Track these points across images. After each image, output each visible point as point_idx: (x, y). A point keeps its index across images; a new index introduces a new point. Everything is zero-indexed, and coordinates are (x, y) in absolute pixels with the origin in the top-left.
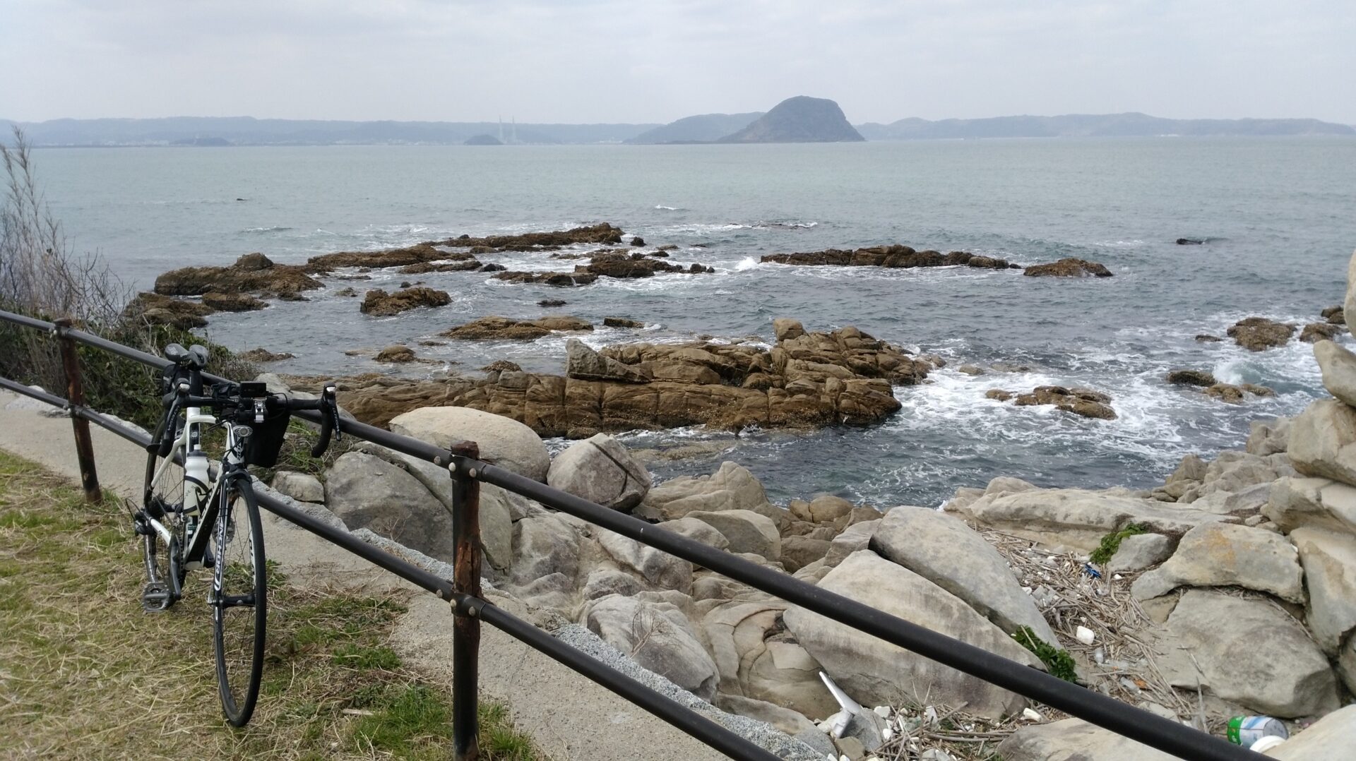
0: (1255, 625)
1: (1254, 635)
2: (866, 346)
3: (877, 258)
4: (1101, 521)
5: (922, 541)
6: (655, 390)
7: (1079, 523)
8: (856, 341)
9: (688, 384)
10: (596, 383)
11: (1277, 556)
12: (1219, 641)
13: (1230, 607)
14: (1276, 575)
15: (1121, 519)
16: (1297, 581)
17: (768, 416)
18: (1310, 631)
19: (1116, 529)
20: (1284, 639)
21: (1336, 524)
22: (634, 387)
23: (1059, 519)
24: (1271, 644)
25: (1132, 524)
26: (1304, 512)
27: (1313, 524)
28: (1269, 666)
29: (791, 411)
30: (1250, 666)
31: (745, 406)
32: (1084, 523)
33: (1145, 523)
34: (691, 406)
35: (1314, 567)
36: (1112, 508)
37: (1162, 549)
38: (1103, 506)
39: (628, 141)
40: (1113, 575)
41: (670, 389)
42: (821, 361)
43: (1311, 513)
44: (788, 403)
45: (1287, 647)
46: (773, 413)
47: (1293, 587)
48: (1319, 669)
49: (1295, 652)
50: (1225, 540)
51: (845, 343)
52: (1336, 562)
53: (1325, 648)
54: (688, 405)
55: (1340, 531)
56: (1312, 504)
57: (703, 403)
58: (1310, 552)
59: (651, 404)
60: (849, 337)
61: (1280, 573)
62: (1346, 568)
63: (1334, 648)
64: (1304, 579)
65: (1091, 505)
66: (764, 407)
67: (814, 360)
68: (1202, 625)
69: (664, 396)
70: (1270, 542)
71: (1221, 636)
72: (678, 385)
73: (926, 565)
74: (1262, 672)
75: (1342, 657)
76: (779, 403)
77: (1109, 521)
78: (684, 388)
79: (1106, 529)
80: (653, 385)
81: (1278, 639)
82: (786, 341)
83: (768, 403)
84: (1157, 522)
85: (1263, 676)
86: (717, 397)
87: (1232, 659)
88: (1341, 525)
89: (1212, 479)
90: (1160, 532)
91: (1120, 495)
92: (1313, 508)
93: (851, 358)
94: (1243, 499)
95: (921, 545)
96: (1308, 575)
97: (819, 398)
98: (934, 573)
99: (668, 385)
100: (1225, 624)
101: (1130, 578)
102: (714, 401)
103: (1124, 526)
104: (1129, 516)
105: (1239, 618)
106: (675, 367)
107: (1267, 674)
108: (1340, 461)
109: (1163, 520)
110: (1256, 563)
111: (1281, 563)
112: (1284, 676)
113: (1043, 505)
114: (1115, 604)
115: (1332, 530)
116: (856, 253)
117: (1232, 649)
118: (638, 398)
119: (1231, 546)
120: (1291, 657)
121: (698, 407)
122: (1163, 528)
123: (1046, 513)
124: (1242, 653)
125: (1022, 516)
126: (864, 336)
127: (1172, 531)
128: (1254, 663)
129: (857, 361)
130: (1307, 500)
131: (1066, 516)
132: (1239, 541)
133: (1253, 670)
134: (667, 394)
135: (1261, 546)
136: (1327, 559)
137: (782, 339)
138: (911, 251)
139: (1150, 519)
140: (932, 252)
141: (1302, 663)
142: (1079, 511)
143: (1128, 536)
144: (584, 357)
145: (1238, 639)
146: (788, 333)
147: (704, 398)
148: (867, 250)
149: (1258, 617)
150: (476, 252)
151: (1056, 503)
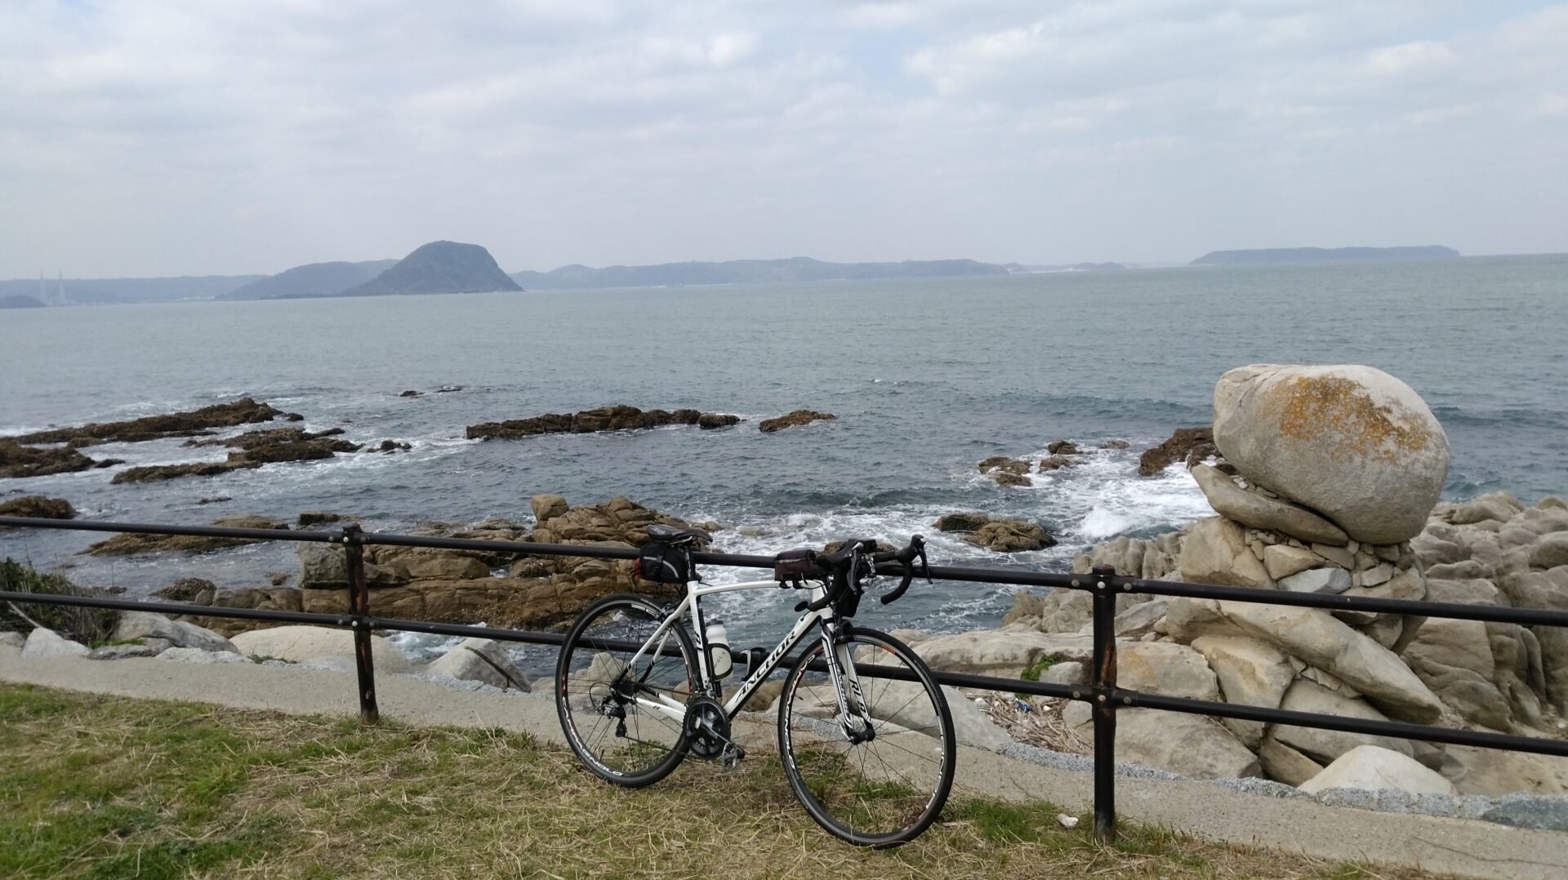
0: (1187, 731)
1: (1189, 740)
2: (640, 518)
3: (601, 421)
4: (1015, 657)
5: (896, 695)
6: (417, 592)
7: (995, 662)
8: (628, 513)
9: (455, 580)
10: (341, 591)
11: (1190, 665)
12: (1159, 751)
13: (1159, 718)
14: (1193, 683)
15: (1033, 653)
16: (1213, 685)
17: (560, 606)
18: (1230, 730)
19: (1030, 664)
20: (1215, 740)
21: (1235, 628)
22: (390, 591)
23: (976, 661)
24: (1207, 745)
25: (1045, 655)
26: (1204, 622)
27: (1211, 633)
28: (1211, 766)
29: (586, 597)
30: (1195, 769)
31: (531, 598)
32: (1000, 661)
33: (1057, 653)
34: (466, 605)
35: (1227, 669)
36: (1022, 643)
37: (1079, 675)
38: (1013, 643)
39: (220, 297)
40: (1042, 707)
41: (436, 589)
42: (597, 539)
43: (1211, 622)
44: (581, 589)
45: (1221, 746)
46: (566, 602)
47: (1211, 692)
48: (1251, 761)
49: (1229, 749)
50: (1139, 657)
51: (617, 516)
52: (1245, 662)
53: (1247, 742)
54: (462, 605)
55: (1237, 635)
56: (1214, 613)
57: (479, 600)
58: (1218, 657)
59: (416, 609)
60: (619, 509)
61: (1196, 679)
62: (1256, 666)
63: (1256, 740)
64: (1219, 682)
65: (1002, 643)
66: (552, 597)
67: (590, 538)
68: (1140, 740)
69: (430, 597)
70: (1181, 653)
71: (1161, 747)
72: (444, 583)
73: (906, 718)
74: (1206, 772)
75: (1263, 747)
76: (570, 590)
77: (1023, 657)
78: (452, 585)
79: (1021, 665)
80: (414, 586)
81: (1211, 741)
82: (552, 520)
83: (556, 591)
84: (1067, 651)
85: (1207, 776)
86: (495, 592)
87: (1176, 765)
88: (1239, 629)
89: (1051, 612)
90: (1072, 660)
91: (1020, 631)
92: (1213, 617)
93: (630, 532)
94: (1129, 620)
95: (897, 699)
96: (1221, 678)
97: (615, 579)
98: (916, 724)
99: (433, 584)
100: (1160, 735)
101: (1058, 707)
102: (492, 597)
103: (1038, 659)
104: (1040, 649)
105: (1171, 727)
106: (434, 562)
107: (1211, 774)
108: (1235, 571)
109: (1071, 648)
110: (1173, 675)
111: (1196, 670)
112: (1226, 772)
113: (958, 650)
114: (1055, 733)
115: (1229, 636)
116: (576, 417)
117: (1175, 756)
118: (399, 603)
119: (1147, 663)
120: (1227, 754)
121: (474, 606)
122: (1073, 656)
123: (962, 657)
124: (1184, 758)
125: (940, 663)
126: (635, 507)
127: (1083, 658)
128: (1197, 765)
129: (638, 534)
130: (1209, 610)
131: (982, 657)
132: (1154, 657)
133: (1198, 772)
134: (433, 595)
135: (1174, 658)
136: (1236, 661)
137: (544, 518)
138: (637, 412)
139: (1060, 649)
140: (658, 411)
141: (1237, 758)
142: (993, 650)
143: (1046, 668)
144: (323, 560)
145: (1178, 746)
146: (551, 510)
147: (479, 594)
148: (589, 413)
149: (1186, 723)
150: (77, 446)
151: (969, 646)
